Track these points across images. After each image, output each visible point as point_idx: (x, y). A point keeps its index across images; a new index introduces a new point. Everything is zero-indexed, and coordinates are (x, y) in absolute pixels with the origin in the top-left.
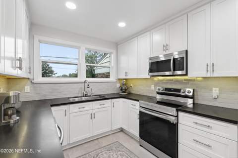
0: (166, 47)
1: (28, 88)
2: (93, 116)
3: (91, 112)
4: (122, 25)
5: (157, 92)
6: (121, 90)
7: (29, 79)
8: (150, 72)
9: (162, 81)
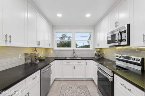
0: (116, 24)
1: (52, 52)
2: (74, 68)
3: (73, 65)
4: (88, 15)
5: (116, 58)
6: (96, 55)
7: (52, 48)
8: (108, 43)
9: (121, 50)
